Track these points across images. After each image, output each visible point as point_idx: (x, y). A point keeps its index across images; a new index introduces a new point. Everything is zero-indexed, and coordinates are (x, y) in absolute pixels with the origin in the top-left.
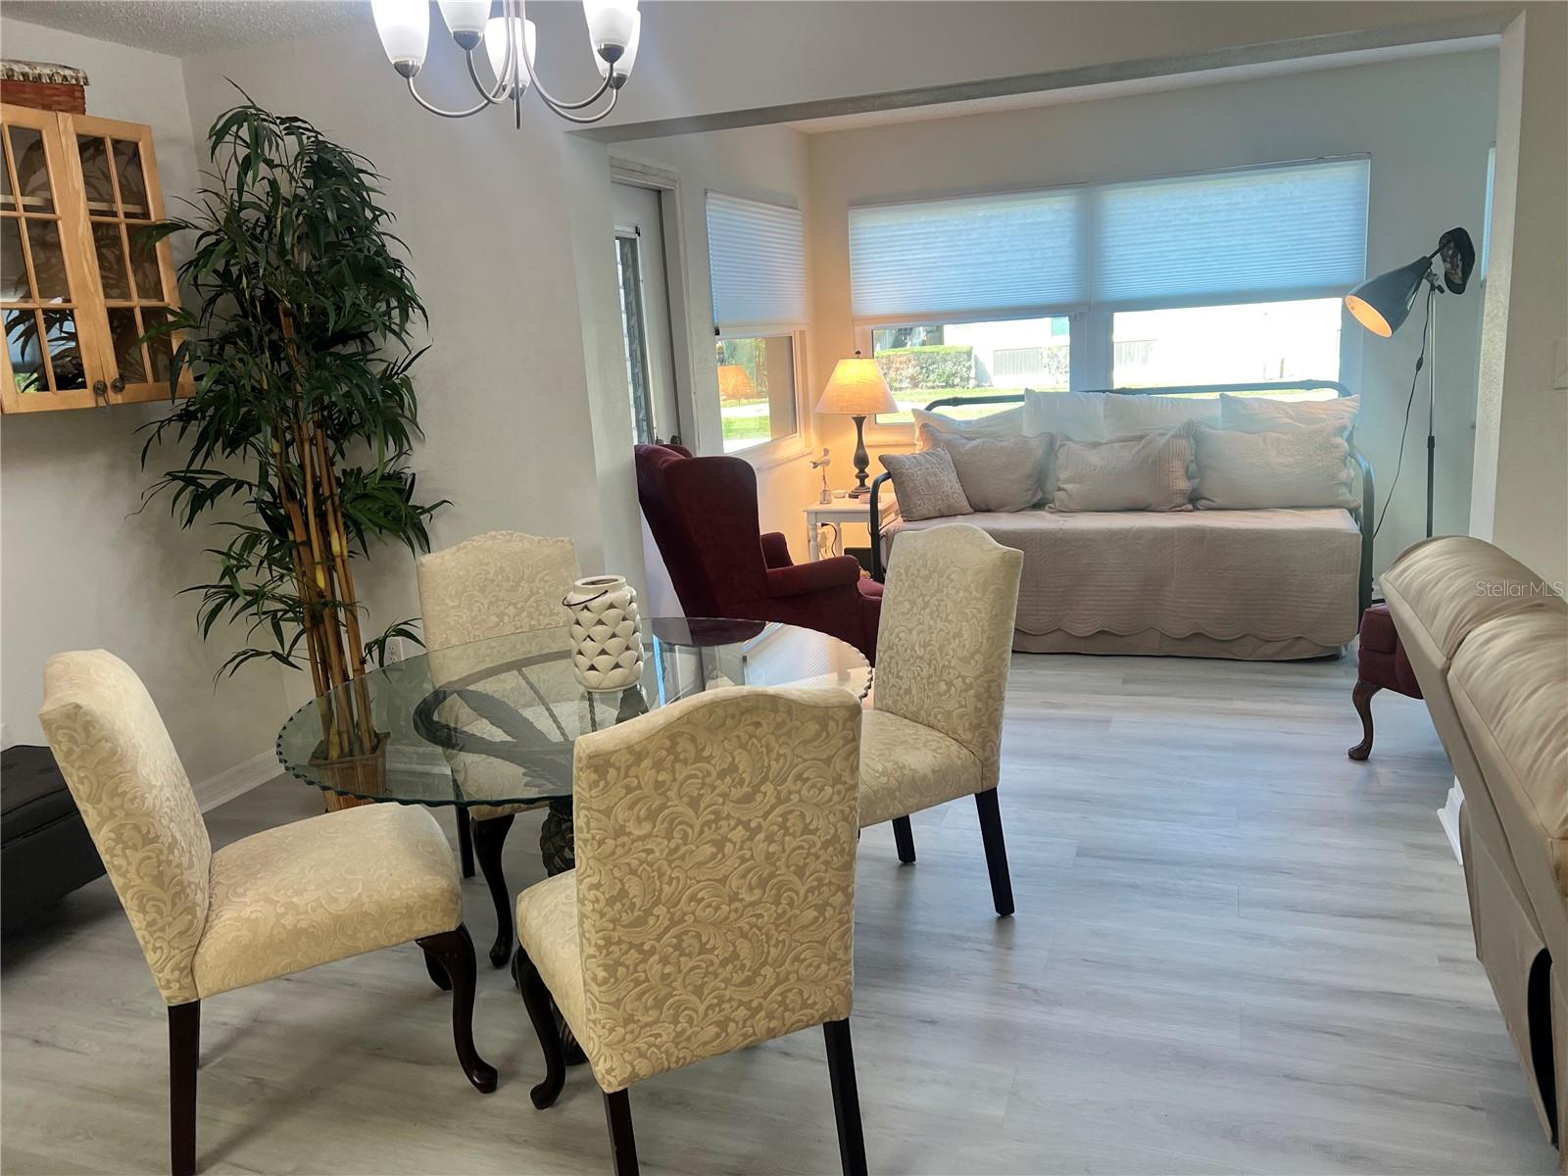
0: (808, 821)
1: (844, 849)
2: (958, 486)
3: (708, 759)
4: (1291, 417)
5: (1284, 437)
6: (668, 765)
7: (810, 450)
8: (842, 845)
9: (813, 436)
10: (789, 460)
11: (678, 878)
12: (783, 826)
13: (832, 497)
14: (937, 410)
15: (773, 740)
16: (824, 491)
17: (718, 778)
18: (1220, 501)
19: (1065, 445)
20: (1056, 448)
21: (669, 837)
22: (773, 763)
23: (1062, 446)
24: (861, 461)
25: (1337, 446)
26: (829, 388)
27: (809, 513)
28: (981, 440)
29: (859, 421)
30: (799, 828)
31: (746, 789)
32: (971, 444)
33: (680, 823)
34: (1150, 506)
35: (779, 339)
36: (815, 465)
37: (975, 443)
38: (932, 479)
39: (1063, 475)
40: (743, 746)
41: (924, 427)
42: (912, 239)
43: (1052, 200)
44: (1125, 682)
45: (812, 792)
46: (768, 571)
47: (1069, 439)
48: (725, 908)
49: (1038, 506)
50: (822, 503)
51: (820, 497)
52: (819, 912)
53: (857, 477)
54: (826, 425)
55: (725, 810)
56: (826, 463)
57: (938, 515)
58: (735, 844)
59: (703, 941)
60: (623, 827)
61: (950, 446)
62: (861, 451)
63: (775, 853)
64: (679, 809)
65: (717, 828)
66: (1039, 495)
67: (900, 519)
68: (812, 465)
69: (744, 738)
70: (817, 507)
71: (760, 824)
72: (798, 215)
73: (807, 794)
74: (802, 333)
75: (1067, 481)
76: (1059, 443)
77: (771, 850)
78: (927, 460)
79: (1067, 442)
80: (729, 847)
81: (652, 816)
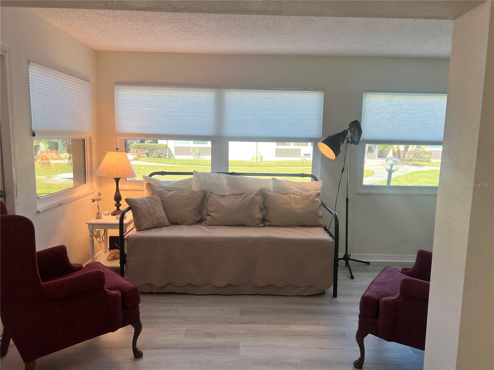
2: (163, 213)
4: (298, 189)
5: (296, 196)
7: (93, 191)
9: (95, 185)
10: (80, 198)
13: (102, 214)
14: (153, 177)
16: (98, 213)
18: (274, 223)
19: (211, 195)
20: (207, 196)
23: (209, 196)
24: (118, 198)
25: (317, 202)
26: (101, 164)
27: (89, 224)
28: (174, 192)
29: (117, 180)
32: (170, 193)
34: (246, 224)
35: (78, 140)
36: (93, 201)
37: (171, 193)
38: (151, 210)
39: (210, 209)
41: (149, 185)
42: (144, 102)
43: (204, 92)
46: (42, 283)
47: (212, 193)
49: (200, 222)
50: (96, 219)
51: (96, 216)
53: (115, 205)
54: (101, 180)
56: (99, 200)
57: (154, 227)
61: (160, 194)
62: (118, 194)
66: (200, 218)
67: (135, 229)
68: (92, 201)
70: (95, 221)
72: (89, 84)
74: (90, 138)
75: (211, 212)
76: (208, 195)
78: (149, 201)
79: (212, 195)
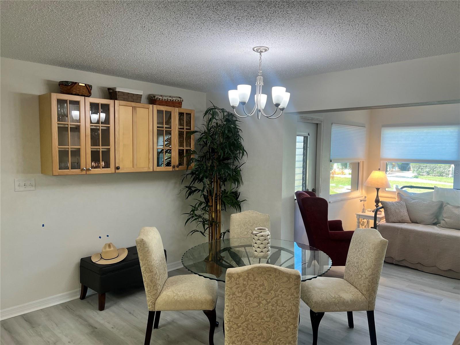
0: (284, 303)
1: (294, 313)
2: (406, 214)
3: (257, 281)
6: (246, 280)
7: (362, 196)
8: (293, 312)
9: (364, 191)
10: (353, 198)
11: (248, 309)
12: (276, 303)
13: (366, 211)
14: (404, 189)
15: (274, 280)
16: (363, 209)
17: (259, 286)
19: (446, 206)
20: (444, 206)
21: (246, 298)
22: (274, 286)
23: (445, 206)
24: (377, 201)
26: (368, 179)
27: (357, 215)
28: (417, 200)
29: (378, 189)
30: (281, 305)
31: (266, 291)
32: (413, 201)
33: (248, 296)
35: (356, 163)
36: (361, 201)
37: (415, 201)
38: (397, 211)
39: (445, 215)
40: (266, 280)
41: (398, 193)
42: (401, 137)
44: (454, 288)
45: (285, 296)
46: (330, 231)
47: (448, 204)
48: (260, 321)
49: (435, 224)
50: (362, 212)
51: (362, 210)
52: (286, 329)
53: (375, 206)
54: (368, 189)
55: (261, 295)
56: (365, 201)
57: (398, 222)
58: (263, 304)
59: (254, 328)
60: (235, 293)
61: (406, 201)
62: (377, 198)
63: (274, 309)
64: (249, 292)
65: (258, 299)
66: (436, 221)
67: (385, 221)
68: (360, 201)
69: (267, 278)
70: (361, 213)
71: (270, 301)
72: (365, 129)
73: (283, 296)
74: (363, 162)
75: (445, 218)
76: (444, 205)
77: (273, 308)
78: (397, 204)
79: (448, 205)
80: (261, 305)
81: (242, 292)
